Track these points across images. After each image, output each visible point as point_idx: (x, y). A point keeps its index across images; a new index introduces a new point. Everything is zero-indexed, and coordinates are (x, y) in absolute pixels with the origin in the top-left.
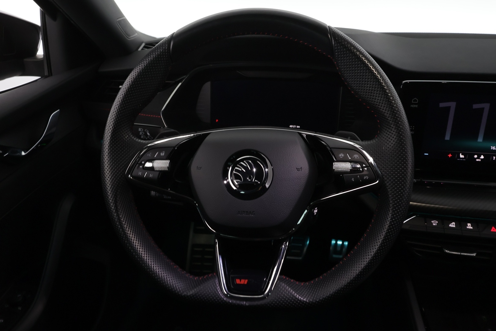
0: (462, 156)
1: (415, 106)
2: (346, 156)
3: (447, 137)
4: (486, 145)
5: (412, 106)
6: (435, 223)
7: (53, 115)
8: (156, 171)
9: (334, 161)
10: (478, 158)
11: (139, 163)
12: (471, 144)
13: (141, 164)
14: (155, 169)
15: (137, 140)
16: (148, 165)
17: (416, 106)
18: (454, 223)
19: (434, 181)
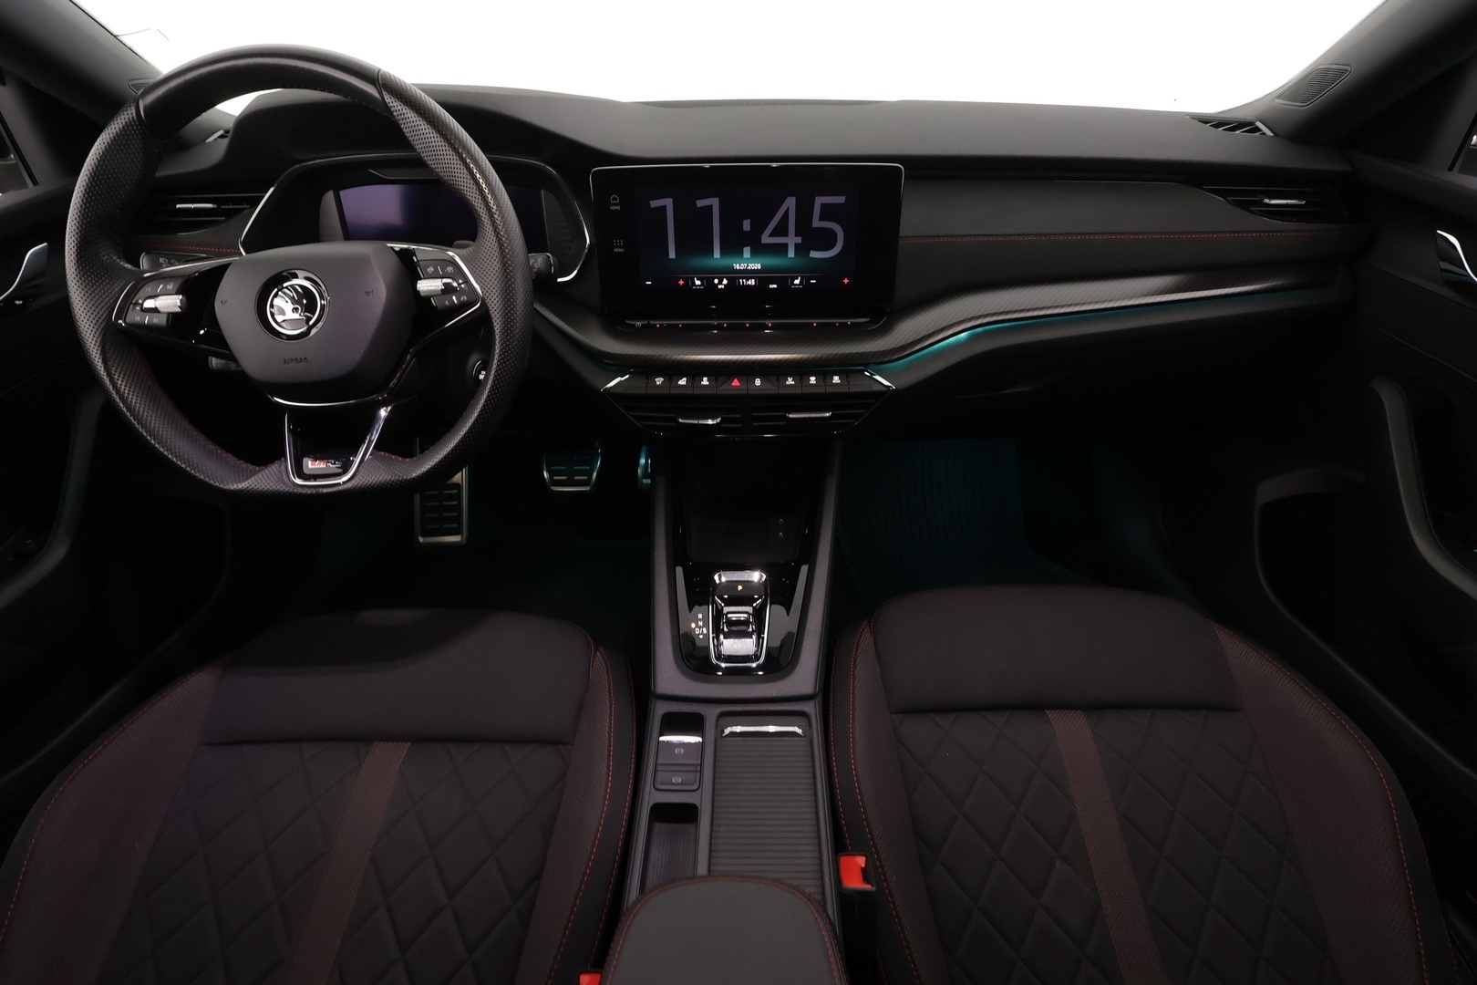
0: (698, 283)
1: (616, 208)
2: (436, 270)
3: (672, 255)
4: (727, 262)
5: (612, 208)
6: (659, 381)
7: (32, 254)
8: (164, 313)
9: (420, 279)
10: (720, 283)
11: (134, 302)
12: (705, 262)
13: (137, 304)
14: (161, 310)
15: (122, 263)
16: (149, 304)
17: (618, 208)
18: (685, 379)
19: (665, 323)
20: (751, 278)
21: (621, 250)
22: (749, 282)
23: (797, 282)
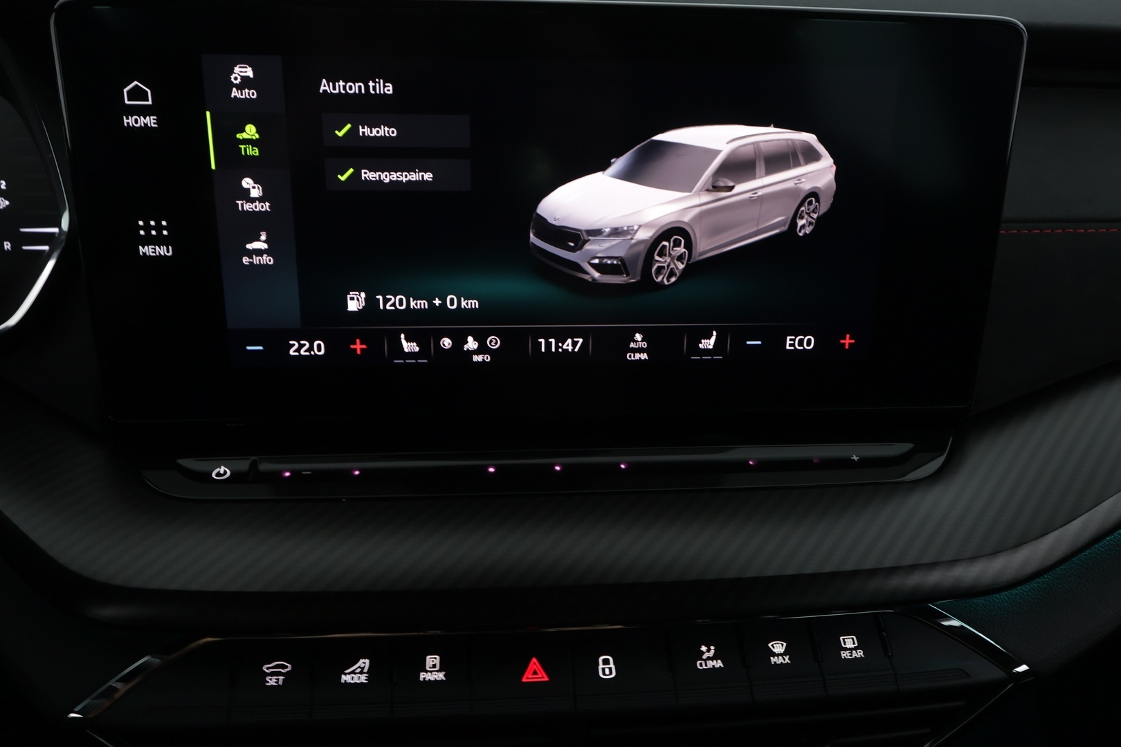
0: (408, 346)
1: (142, 121)
5: (129, 121)
6: (277, 672)
17: (151, 121)
18: (364, 663)
19: (307, 467)
20: (573, 334)
21: (162, 251)
22: (568, 345)
23: (709, 343)
